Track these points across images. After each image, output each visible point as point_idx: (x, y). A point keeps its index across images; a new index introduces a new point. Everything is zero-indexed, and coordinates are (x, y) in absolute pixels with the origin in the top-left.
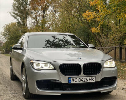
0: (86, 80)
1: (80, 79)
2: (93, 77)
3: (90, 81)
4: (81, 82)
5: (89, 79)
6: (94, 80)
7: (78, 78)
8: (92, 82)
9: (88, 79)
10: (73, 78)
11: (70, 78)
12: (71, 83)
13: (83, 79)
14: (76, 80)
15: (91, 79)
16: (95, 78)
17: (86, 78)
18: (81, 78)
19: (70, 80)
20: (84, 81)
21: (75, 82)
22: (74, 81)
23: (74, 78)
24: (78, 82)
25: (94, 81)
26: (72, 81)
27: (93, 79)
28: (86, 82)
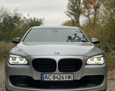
0: (62, 77)
1: (54, 76)
2: (70, 75)
3: (67, 79)
4: (56, 79)
5: (66, 77)
6: (72, 78)
7: (52, 75)
8: (69, 80)
9: (64, 77)
10: (46, 75)
11: (43, 74)
12: (45, 80)
13: (58, 77)
14: (50, 77)
15: (68, 77)
16: (72, 76)
17: (62, 75)
18: (56, 75)
19: (43, 77)
20: (59, 79)
21: (48, 80)
22: (47, 78)
23: (48, 75)
24: (52, 80)
25: (72, 80)
26: (45, 78)
27: (70, 77)
28: (62, 80)
